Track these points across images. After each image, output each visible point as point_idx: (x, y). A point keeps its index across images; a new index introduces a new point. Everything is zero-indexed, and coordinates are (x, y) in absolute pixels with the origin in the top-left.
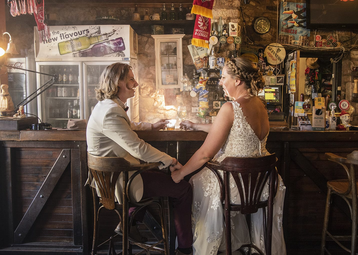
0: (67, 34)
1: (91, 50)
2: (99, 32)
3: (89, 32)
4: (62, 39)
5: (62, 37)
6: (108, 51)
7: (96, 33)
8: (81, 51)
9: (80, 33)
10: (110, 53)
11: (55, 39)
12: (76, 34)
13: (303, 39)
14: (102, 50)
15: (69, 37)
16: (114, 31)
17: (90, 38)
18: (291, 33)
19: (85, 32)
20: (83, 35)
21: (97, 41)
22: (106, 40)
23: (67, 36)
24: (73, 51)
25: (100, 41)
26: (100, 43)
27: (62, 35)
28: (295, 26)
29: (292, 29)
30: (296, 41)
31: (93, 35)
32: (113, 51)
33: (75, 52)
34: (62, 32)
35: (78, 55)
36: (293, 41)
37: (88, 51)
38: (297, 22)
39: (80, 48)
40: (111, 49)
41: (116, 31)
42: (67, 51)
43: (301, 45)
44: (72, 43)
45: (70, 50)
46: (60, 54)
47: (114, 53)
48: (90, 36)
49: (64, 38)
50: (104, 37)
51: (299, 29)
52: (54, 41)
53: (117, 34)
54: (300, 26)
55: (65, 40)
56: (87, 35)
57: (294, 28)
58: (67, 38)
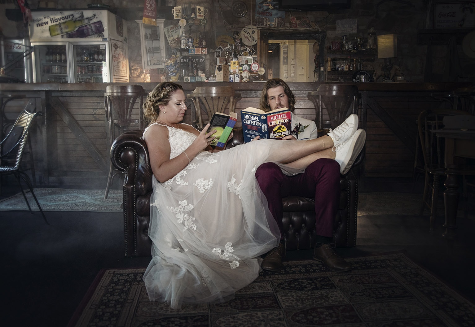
0: (56, 18)
1: (76, 32)
2: (82, 16)
3: (74, 16)
4: (52, 23)
5: (52, 21)
6: (91, 33)
7: (80, 17)
8: (69, 33)
9: (67, 18)
10: (92, 35)
11: (47, 23)
12: (63, 19)
13: (278, 21)
14: (85, 32)
15: (57, 21)
16: (95, 15)
17: (75, 21)
18: (266, 15)
19: (71, 17)
20: (69, 19)
21: (81, 25)
22: (88, 23)
23: (56, 20)
24: (62, 33)
25: (83, 24)
26: (84, 26)
27: (52, 19)
28: (270, 9)
29: (267, 12)
30: (272, 23)
31: (77, 19)
32: (94, 33)
33: (63, 34)
34: (52, 17)
35: (65, 36)
36: (269, 23)
37: (74, 33)
38: (273, 5)
39: (67, 30)
40: (93, 31)
41: (96, 15)
42: (56, 33)
43: (276, 27)
44: (60, 27)
45: (59, 32)
46: (51, 36)
47: (95, 34)
48: (75, 20)
49: (54, 22)
50: (86, 21)
51: (274, 12)
52: (46, 24)
53: (97, 18)
54: (275, 8)
55: (55, 24)
56: (72, 19)
57: (270, 11)
58: (56, 22)
